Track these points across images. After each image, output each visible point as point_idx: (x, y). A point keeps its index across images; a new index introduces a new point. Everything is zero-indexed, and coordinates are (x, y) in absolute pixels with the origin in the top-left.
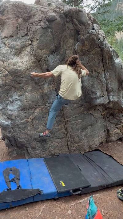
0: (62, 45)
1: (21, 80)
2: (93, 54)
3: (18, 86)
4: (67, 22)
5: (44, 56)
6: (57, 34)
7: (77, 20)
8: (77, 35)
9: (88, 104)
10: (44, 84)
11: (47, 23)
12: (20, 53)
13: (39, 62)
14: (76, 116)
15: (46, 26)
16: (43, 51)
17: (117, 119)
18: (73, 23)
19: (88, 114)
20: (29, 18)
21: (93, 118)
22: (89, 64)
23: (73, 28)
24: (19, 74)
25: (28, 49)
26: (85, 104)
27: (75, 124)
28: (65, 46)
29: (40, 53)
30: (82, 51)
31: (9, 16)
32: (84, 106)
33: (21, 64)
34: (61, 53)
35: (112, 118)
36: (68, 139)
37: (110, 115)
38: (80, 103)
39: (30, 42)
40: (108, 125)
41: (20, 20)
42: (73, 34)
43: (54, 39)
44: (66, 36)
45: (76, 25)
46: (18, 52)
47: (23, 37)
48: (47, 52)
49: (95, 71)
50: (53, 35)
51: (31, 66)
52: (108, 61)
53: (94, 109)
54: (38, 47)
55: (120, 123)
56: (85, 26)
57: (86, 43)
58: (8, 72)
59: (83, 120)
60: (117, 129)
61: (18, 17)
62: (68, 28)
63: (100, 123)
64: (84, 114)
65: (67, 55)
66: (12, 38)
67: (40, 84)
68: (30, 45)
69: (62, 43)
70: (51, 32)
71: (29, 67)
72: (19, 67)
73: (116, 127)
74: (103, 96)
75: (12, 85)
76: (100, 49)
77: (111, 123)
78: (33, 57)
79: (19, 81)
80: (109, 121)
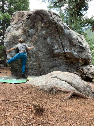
0: (35, 25)
1: (17, 40)
2: (51, 28)
3: (16, 42)
4: (37, 15)
5: (27, 30)
6: (32, 20)
7: (42, 14)
8: (43, 20)
9: (52, 53)
10: (27, 42)
11: (28, 16)
12: (18, 29)
13: (25, 32)
14: (45, 59)
15: (28, 17)
16: (27, 27)
17: (76, 66)
18: (40, 15)
19: (54, 60)
20: (23, 16)
21: (57, 62)
22: (50, 33)
23: (40, 17)
24: (16, 37)
25: (21, 28)
26: (50, 53)
27: (45, 63)
28: (37, 25)
29: (25, 28)
30: (45, 27)
31: (16, 16)
32: (50, 54)
33: (17, 33)
34: (35, 28)
35: (72, 65)
36: (41, 71)
37: (71, 63)
38: (47, 52)
39: (22, 25)
40: (70, 69)
41: (20, 17)
42: (41, 20)
43: (31, 22)
44: (37, 21)
45: (41, 16)
46: (17, 29)
47: (20, 23)
48: (29, 28)
49: (54, 36)
50: (31, 21)
51: (21, 34)
52: (61, 31)
53: (57, 57)
54: (25, 26)
55: (78, 69)
56: (46, 16)
57: (47, 23)
58: (12, 36)
59: (50, 62)
60: (76, 72)
61: (19, 16)
62: (38, 17)
63: (64, 67)
64: (51, 59)
65: (39, 29)
66: (16, 24)
67: (25, 42)
68: (22, 26)
69: (35, 24)
70: (30, 20)
71: (20, 35)
72: (16, 34)
73: (76, 71)
74: (59, 49)
75: (13, 42)
76: (55, 25)
77: (72, 68)
78: (22, 30)
79: (16, 40)
80: (71, 67)
